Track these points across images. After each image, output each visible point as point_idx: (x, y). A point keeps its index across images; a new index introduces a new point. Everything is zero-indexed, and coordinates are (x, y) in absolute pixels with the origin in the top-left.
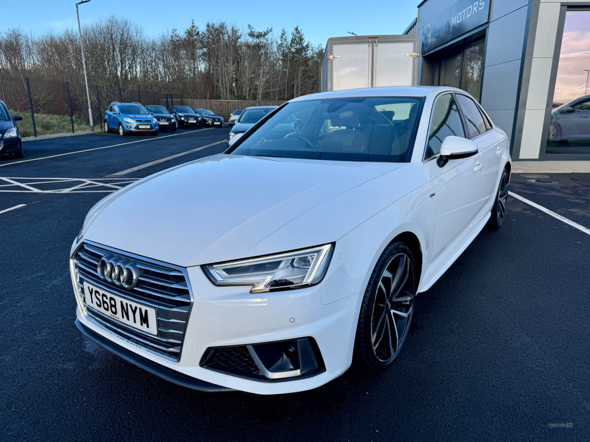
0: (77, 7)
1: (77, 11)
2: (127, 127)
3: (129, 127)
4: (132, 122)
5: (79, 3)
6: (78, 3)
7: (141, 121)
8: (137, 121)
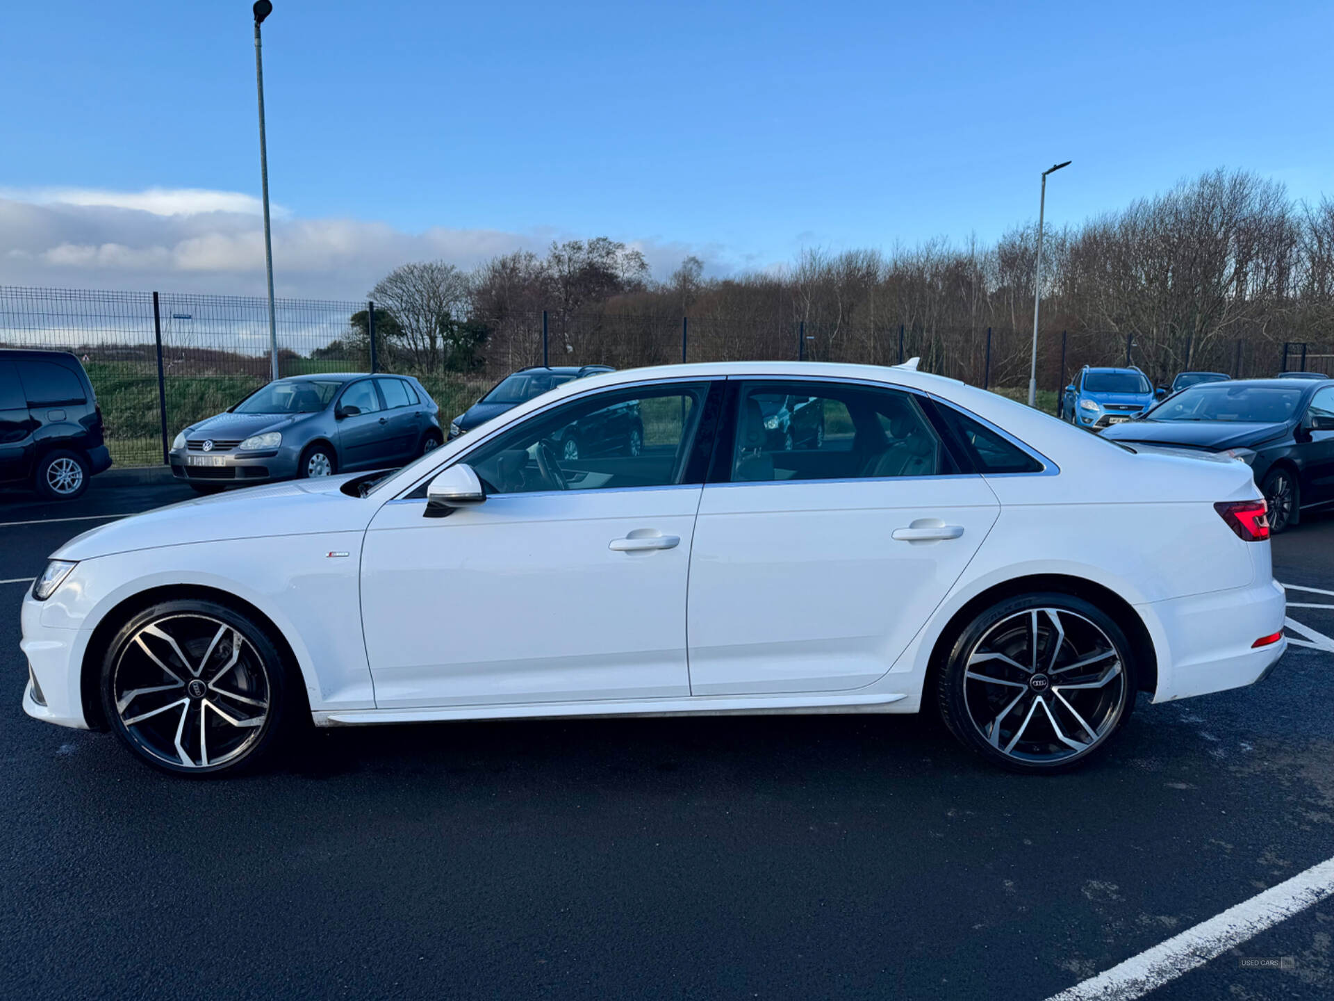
0: (1044, 179)
1: (1043, 187)
2: (1084, 418)
3: (1086, 420)
4: (1096, 409)
5: (1048, 173)
6: (1047, 170)
7: (1117, 408)
8: (1106, 407)
